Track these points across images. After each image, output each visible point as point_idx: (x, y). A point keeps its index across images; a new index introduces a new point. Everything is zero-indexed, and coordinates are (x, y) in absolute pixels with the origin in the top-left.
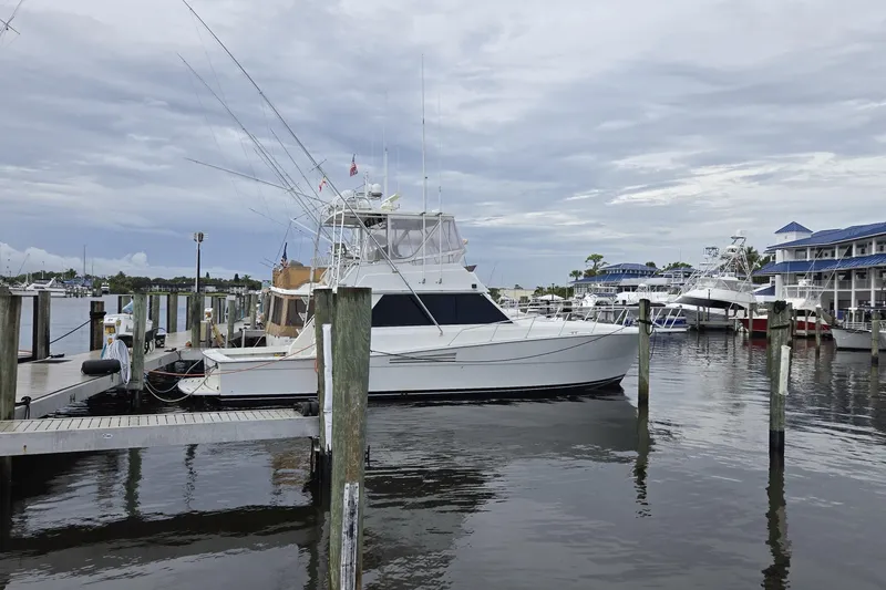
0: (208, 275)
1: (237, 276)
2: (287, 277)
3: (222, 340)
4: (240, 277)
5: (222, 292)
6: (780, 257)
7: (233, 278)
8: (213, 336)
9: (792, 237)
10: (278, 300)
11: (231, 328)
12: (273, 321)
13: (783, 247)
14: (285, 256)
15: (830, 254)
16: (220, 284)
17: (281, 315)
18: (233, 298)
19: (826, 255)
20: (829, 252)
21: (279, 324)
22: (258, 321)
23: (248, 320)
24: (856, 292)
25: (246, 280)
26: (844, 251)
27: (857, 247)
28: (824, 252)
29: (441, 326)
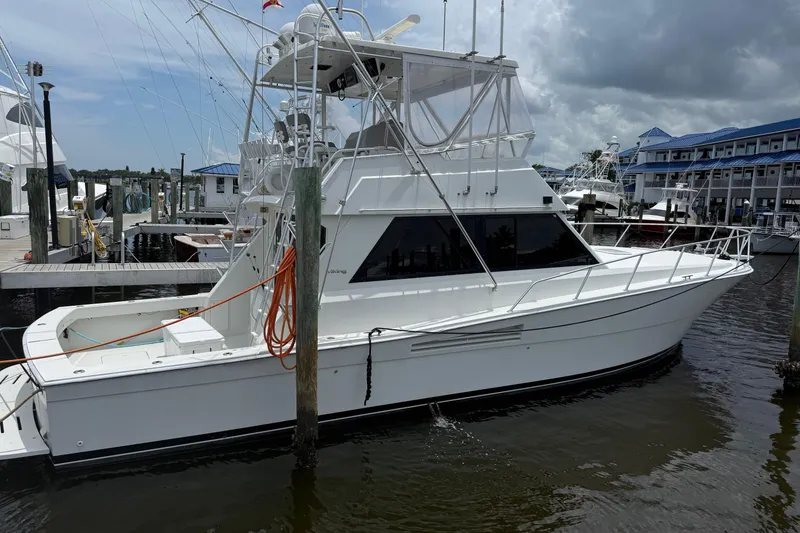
0: (127, 168)
1: (153, 169)
4: (156, 171)
6: (642, 158)
7: (150, 171)
9: (654, 141)
13: (648, 150)
19: (684, 157)
20: (686, 154)
26: (702, 154)
27: (717, 149)
28: (682, 154)
29: (493, 273)
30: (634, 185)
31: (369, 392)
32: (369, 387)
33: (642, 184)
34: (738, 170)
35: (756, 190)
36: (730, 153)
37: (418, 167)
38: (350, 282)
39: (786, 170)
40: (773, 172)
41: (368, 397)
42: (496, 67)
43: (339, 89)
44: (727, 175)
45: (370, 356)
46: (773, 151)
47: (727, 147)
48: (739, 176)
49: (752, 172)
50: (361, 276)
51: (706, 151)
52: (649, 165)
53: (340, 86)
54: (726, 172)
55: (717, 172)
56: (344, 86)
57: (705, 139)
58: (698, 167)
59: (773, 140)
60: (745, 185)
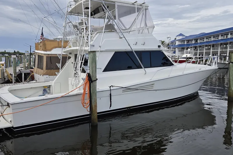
0: (5, 51)
1: (15, 51)
2: (44, 45)
3: (10, 76)
4: (16, 51)
5: (10, 56)
6: (177, 43)
7: (14, 52)
8: (6, 75)
9: (181, 37)
10: (40, 57)
11: (15, 70)
12: (38, 67)
13: (179, 40)
14: (42, 34)
15: (191, 42)
16: (10, 54)
17: (43, 64)
18: (15, 56)
19: (190, 42)
20: (191, 41)
21: (42, 69)
22: (26, 66)
23: (21, 65)
24: (205, 52)
25: (18, 52)
26: (195, 41)
27: (200, 40)
28: (189, 41)
29: (145, 69)
30: (175, 52)
31: (111, 105)
32: (111, 103)
33: (178, 51)
34: (206, 46)
35: (212, 52)
36: (204, 41)
37: (122, 36)
38: (103, 72)
39: (221, 45)
40: (217, 46)
41: (111, 106)
42: (142, 6)
43: (93, 15)
44: (203, 47)
45: (111, 94)
46: (217, 39)
47: (203, 39)
48: (207, 48)
49: (211, 46)
50: (106, 70)
51: (196, 40)
52: (179, 45)
53: (93, 14)
54: (203, 46)
55: (200, 47)
56: (95, 14)
57: (196, 36)
58: (195, 46)
59: (216, 36)
60: (209, 50)
